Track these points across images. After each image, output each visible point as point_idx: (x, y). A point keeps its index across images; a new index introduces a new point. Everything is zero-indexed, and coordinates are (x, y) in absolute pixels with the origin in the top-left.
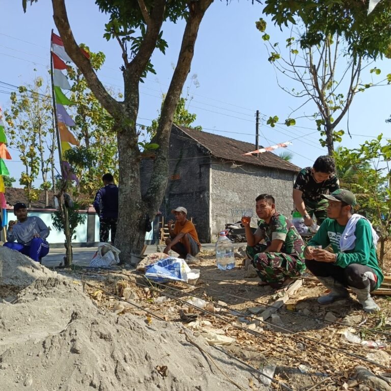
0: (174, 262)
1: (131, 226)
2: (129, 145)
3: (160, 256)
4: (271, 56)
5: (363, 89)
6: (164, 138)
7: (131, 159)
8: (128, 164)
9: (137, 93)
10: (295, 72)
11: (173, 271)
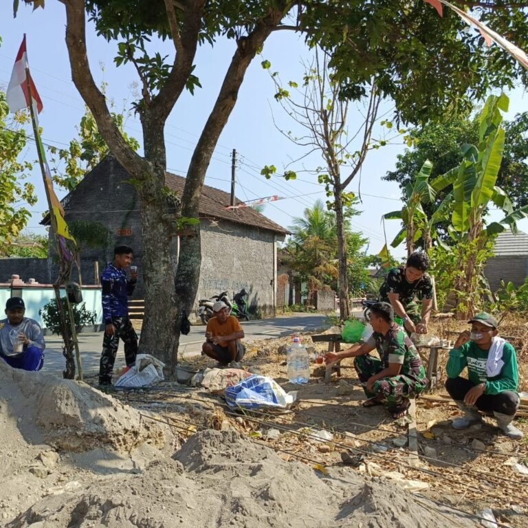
0: (261, 382)
1: (166, 328)
2: (161, 218)
3: (238, 374)
4: (278, 92)
5: (378, 147)
6: (194, 206)
7: (163, 237)
8: (159, 245)
9: (163, 147)
10: (308, 117)
11: (264, 394)
